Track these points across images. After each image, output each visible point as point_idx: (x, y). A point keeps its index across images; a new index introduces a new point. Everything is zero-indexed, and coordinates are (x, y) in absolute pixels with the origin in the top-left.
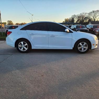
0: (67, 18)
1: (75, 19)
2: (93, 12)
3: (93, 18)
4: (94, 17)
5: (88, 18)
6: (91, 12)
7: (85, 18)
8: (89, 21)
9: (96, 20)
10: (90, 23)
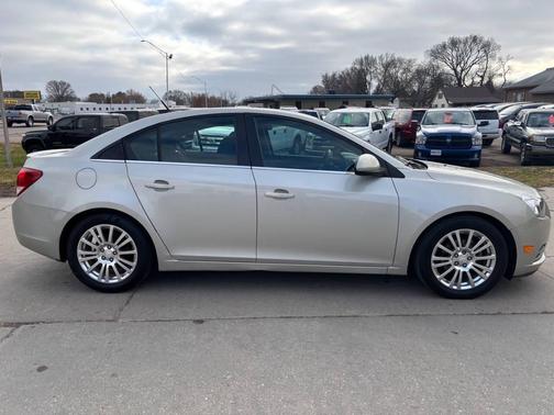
0: (334, 75)
1: (368, 78)
2: (454, 43)
3: (452, 72)
4: (459, 69)
5: (428, 75)
6: (444, 47)
7: (418, 71)
8: (432, 85)
9: (468, 82)
10: (440, 97)
